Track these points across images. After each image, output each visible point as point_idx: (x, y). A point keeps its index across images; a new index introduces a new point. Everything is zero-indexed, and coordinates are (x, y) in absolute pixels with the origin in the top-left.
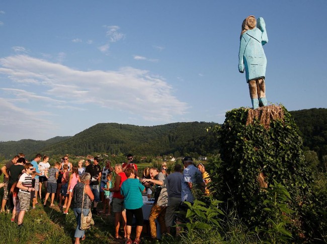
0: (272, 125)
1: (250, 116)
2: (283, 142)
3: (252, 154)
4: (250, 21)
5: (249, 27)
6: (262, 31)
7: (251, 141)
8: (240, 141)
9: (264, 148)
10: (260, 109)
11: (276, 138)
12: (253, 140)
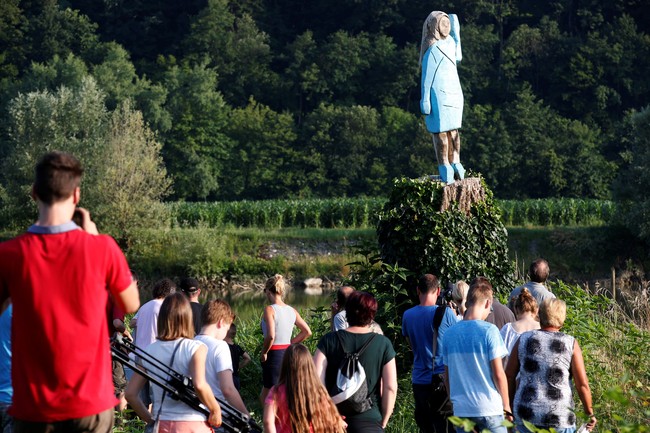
0: (473, 210)
1: (446, 197)
2: (489, 239)
3: (454, 258)
4: (444, 25)
5: (441, 35)
6: (456, 40)
7: (450, 238)
8: (437, 238)
9: (466, 246)
10: (457, 184)
11: (481, 233)
12: (453, 236)
